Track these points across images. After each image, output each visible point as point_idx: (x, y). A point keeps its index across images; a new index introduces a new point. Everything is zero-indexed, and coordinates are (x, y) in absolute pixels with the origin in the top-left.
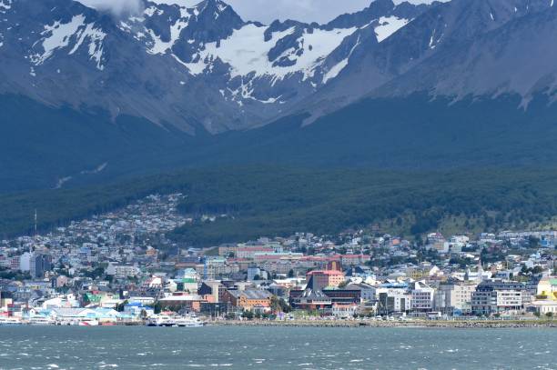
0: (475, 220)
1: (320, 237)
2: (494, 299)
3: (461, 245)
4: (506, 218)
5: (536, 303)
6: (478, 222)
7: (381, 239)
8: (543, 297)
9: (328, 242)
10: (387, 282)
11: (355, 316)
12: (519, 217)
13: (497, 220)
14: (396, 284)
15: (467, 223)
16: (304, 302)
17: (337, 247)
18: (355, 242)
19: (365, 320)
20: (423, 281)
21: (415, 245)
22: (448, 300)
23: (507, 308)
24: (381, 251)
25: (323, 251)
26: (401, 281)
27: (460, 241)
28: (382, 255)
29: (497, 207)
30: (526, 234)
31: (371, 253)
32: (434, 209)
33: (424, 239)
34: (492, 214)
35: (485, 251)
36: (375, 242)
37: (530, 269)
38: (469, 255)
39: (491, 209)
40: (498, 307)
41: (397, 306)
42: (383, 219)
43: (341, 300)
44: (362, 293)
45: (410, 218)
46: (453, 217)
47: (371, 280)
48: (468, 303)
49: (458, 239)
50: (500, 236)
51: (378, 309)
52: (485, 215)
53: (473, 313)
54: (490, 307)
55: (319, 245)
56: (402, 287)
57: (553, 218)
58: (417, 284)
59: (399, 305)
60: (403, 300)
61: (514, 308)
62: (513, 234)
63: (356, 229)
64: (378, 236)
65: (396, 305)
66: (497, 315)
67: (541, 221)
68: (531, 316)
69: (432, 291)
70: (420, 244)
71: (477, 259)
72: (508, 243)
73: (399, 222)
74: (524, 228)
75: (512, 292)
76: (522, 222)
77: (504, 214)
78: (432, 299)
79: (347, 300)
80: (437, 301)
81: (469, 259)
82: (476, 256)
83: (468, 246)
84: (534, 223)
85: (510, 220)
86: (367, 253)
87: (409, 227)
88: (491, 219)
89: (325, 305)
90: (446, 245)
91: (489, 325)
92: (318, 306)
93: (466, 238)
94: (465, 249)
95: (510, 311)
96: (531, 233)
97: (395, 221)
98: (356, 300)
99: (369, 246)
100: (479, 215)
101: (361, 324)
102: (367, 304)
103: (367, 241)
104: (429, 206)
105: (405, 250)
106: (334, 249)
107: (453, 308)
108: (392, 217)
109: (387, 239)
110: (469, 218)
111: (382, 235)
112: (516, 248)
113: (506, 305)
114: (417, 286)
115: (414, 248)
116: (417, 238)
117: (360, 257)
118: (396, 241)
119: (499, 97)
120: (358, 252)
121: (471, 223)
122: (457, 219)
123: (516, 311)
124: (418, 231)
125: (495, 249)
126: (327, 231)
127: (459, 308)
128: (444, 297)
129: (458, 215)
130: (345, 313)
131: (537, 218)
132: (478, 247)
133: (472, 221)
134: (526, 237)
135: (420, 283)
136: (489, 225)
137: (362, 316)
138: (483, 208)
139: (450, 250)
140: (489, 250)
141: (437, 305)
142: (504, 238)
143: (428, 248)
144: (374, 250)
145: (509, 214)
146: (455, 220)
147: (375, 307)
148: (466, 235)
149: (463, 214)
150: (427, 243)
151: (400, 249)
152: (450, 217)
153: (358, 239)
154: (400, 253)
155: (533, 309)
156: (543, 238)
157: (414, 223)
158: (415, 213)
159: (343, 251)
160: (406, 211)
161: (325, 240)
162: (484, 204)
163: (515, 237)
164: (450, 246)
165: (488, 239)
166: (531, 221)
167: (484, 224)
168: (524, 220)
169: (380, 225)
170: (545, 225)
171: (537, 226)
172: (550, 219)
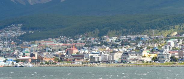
0: (119, 32)
1: (68, 38)
2: (128, 57)
3: (115, 40)
4: (129, 31)
5: (142, 59)
6: (120, 32)
7: (88, 38)
8: (145, 56)
9: (71, 39)
10: (92, 52)
11: (83, 63)
12: (133, 31)
13: (126, 32)
14: (95, 53)
15: (116, 33)
16: (65, 59)
17: (74, 41)
18: (80, 39)
19: (86, 64)
20: (105, 52)
21: (100, 40)
22: (113, 58)
23: (132, 60)
24: (89, 42)
25: (70, 42)
26: (97, 52)
27: (115, 39)
28: (89, 43)
29: (126, 28)
30: (136, 36)
31: (86, 43)
32: (105, 28)
33: (103, 38)
34: (124, 30)
35: (123, 42)
36: (86, 39)
37: (139, 48)
38: (117, 43)
39: (124, 28)
40: (130, 60)
41: (96, 60)
42: (88, 32)
43: (77, 58)
44: (84, 56)
45: (97, 31)
47: (87, 51)
48: (120, 59)
49: (114, 38)
50: (128, 37)
51: (90, 61)
52: (122, 30)
53: (122, 62)
54: (127, 60)
55: (68, 40)
56: (97, 54)
57: (144, 31)
58: (102, 53)
60: (98, 58)
61: (135, 60)
62: (132, 36)
63: (80, 35)
64: (88, 37)
66: (130, 63)
67: (141, 32)
68: (141, 63)
69: (108, 55)
70: (101, 39)
71: (120, 44)
72: (130, 39)
73: (94, 33)
74: (135, 34)
75: (134, 55)
76: (134, 32)
78: (108, 57)
79: (80, 58)
80: (110, 58)
82: (120, 43)
83: (117, 40)
84: (138, 33)
85: (131, 32)
86: (84, 43)
87: (97, 34)
88: (124, 31)
89: (72, 60)
90: (110, 40)
91: (127, 66)
92: (70, 60)
93: (116, 38)
94: (116, 41)
95: (134, 61)
96: (138, 36)
97: (93, 32)
98: (83, 58)
99: (85, 40)
100: (120, 30)
101: (85, 66)
102: (86, 59)
103: (84, 39)
104: (104, 27)
105: (97, 42)
106: (73, 42)
107: (115, 60)
108: (92, 31)
109: (90, 38)
110: (117, 31)
112: (133, 41)
114: (103, 53)
115: (99, 41)
116: (100, 38)
117: (82, 44)
118: (93, 39)
120: (81, 43)
123: (136, 61)
124: (100, 36)
125: (126, 41)
126: (70, 36)
127: (117, 60)
128: (112, 57)
129: (113, 30)
130: (79, 62)
131: (139, 31)
133: (118, 32)
134: (136, 37)
135: (104, 52)
136: (124, 33)
137: (85, 63)
138: (122, 28)
139: (111, 41)
140: (124, 41)
141: (110, 59)
142: (129, 37)
143: (104, 41)
144: (86, 42)
145: (130, 30)
146: (112, 32)
147: (89, 60)
148: (116, 37)
149: (115, 30)
150: (104, 39)
151: (95, 41)
153: (81, 38)
154: (95, 43)
155: (141, 60)
156: (142, 37)
157: (99, 33)
158: (99, 30)
159: (76, 42)
160: (96, 29)
161: (70, 39)
162: (122, 27)
163: (133, 37)
164: (111, 40)
165: (123, 38)
166: (137, 32)
167: (122, 33)
168: (135, 31)
169: (88, 34)
170: (142, 33)
171: (139, 33)
172: (143, 31)
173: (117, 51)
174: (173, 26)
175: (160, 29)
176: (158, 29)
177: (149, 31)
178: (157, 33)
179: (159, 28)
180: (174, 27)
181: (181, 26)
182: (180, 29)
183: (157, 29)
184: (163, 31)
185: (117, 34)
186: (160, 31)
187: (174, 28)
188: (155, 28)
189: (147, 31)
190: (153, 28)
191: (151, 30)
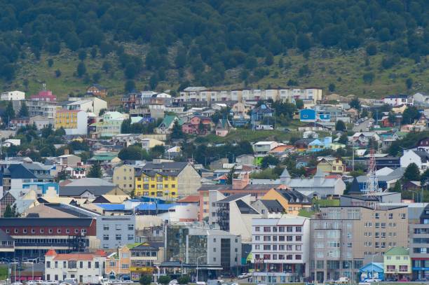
0: (99, 64)
6: (106, 67)
15: (81, 71)
29: (140, 35)
34: (132, 49)
38: (149, 141)
39: (127, 40)
44: (99, 225)
46: (45, 57)
50: (184, 97)
52: (120, 51)
57: (276, 59)
67: (252, 65)
71: (176, 149)
76: (207, 69)
77: (164, 51)
81: (157, 149)
82: (167, 143)
83: (134, 120)
84: (235, 72)
85: (180, 65)
88: (137, 60)
100: (105, 52)
110: (82, 56)
121: (90, 71)
125: (201, 127)
129: (55, 50)
131: (240, 61)
132: (159, 123)
133: (94, 66)
140: (186, 129)
146: (51, 63)
149: (65, 51)
150: (27, 112)
152: (38, 56)
156: (299, 103)
162: (106, 28)
164: (92, 121)
165: (162, 105)
166: (229, 66)
167: (120, 73)
168: (210, 64)
170: (262, 75)
172: (269, 63)
175: (385, 49)
176: (371, 51)
177: (313, 63)
178: (368, 78)
179: (378, 45)
183: (361, 52)
184: (406, 67)
185: (87, 82)
186: (386, 65)
188: (352, 45)
189: (295, 58)
190: (329, 42)
191: (324, 56)
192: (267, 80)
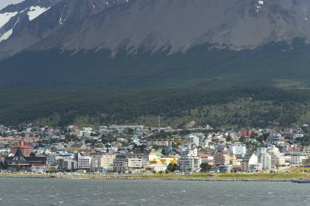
0: (94, 119)
1: (8, 127)
2: (126, 163)
3: (90, 132)
4: (112, 117)
5: (152, 166)
6: (96, 120)
7: (43, 129)
8: (154, 162)
9: (13, 130)
10: (58, 153)
11: (47, 172)
12: (119, 117)
13: (107, 119)
14: (64, 154)
15: (90, 121)
16: (14, 164)
17: (19, 133)
18: (29, 130)
19: (54, 174)
20: (83, 153)
21: (63, 132)
22: (99, 163)
23: (134, 168)
24: (45, 135)
25: (12, 135)
26: (66, 153)
27: (88, 130)
28: (45, 137)
29: (106, 112)
30: (125, 127)
31: (39, 136)
32: (70, 112)
33: (68, 130)
34: (104, 115)
35: (103, 136)
36: (40, 130)
37: (139, 146)
38: (95, 138)
39: (103, 113)
40: (129, 168)
42: (42, 117)
43: (36, 163)
44: (47, 158)
45: (57, 117)
46: (82, 117)
47: (48, 152)
48: (111, 165)
49: (86, 129)
50: (110, 127)
51: (58, 168)
52: (100, 115)
53: (114, 171)
54: (124, 168)
55: (9, 131)
56: (68, 156)
57: (138, 118)
58: (79, 154)
59: (71, 166)
60: (73, 163)
61: (138, 168)
62: (117, 127)
63: (27, 123)
64: (42, 127)
65: (69, 166)
66: (130, 172)
67: (132, 119)
68: (149, 173)
69: (90, 158)
70: (66, 131)
71: (100, 140)
72: (116, 132)
73: (51, 119)
74: (123, 123)
75: (136, 159)
76: (121, 120)
77: (111, 116)
78: (90, 163)
79: (39, 163)
80: (93, 164)
81: (96, 140)
82: (99, 139)
83: (94, 133)
84: (128, 121)
85: (114, 119)
86: (37, 136)
87: (57, 122)
88: (103, 118)
89: (26, 166)
90: (81, 132)
91: (126, 178)
92: (22, 166)
93: (91, 129)
94: (92, 135)
95: (136, 170)
96: (128, 126)
97: (49, 118)
98: (44, 163)
99: (37, 132)
100: (96, 116)
101: (52, 177)
102: (52, 165)
103: (35, 130)
104: (68, 111)
105: (58, 135)
106: (18, 134)
107: (102, 168)
108: (47, 116)
109: (46, 129)
110: (91, 117)
111: (43, 127)
112: (121, 134)
113: (133, 166)
114: (79, 155)
115: (62, 134)
116: (62, 128)
117: (33, 139)
118: (52, 130)
119: (99, 51)
120: (32, 136)
121: (92, 121)
122: (84, 118)
123: (139, 170)
124: (62, 125)
125: (110, 135)
126: (11, 125)
127: (106, 168)
128: (97, 161)
129: (84, 116)
130: (39, 171)
131: (129, 118)
132: (100, 134)
133: (93, 119)
134: (126, 129)
135: (81, 154)
136: (103, 122)
137: (51, 172)
138: (99, 112)
139: (83, 135)
140: (106, 135)
141: (93, 166)
142: (113, 129)
143: (71, 134)
144: (40, 135)
145: (113, 116)
146: (83, 119)
147: (56, 167)
148: (91, 127)
149: (87, 115)
150: (70, 131)
151: (55, 134)
152: (80, 116)
153: (30, 128)
154: (55, 137)
155: (149, 169)
156: (136, 129)
157: (60, 120)
158: (60, 114)
159: (23, 135)
160: (55, 113)
161: (11, 129)
162: (98, 110)
163: (121, 128)
164: (84, 133)
165: (103, 129)
166: (126, 119)
167: (99, 121)
168: (122, 119)
169: (40, 121)
170: (134, 122)
171: (130, 122)
172: (136, 118)
173: (105, 151)
174: (187, 111)
175: (165, 115)
177: (147, 119)
179: (163, 114)
180: (190, 112)
181: (201, 112)
182: (200, 115)
184: (169, 120)
185: (91, 123)
186: (164, 119)
187: (189, 115)
188: (157, 114)
189: (143, 117)
190: (152, 113)
191: (150, 117)
192: (135, 123)
